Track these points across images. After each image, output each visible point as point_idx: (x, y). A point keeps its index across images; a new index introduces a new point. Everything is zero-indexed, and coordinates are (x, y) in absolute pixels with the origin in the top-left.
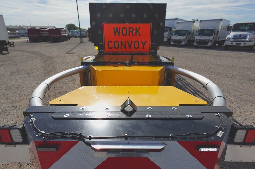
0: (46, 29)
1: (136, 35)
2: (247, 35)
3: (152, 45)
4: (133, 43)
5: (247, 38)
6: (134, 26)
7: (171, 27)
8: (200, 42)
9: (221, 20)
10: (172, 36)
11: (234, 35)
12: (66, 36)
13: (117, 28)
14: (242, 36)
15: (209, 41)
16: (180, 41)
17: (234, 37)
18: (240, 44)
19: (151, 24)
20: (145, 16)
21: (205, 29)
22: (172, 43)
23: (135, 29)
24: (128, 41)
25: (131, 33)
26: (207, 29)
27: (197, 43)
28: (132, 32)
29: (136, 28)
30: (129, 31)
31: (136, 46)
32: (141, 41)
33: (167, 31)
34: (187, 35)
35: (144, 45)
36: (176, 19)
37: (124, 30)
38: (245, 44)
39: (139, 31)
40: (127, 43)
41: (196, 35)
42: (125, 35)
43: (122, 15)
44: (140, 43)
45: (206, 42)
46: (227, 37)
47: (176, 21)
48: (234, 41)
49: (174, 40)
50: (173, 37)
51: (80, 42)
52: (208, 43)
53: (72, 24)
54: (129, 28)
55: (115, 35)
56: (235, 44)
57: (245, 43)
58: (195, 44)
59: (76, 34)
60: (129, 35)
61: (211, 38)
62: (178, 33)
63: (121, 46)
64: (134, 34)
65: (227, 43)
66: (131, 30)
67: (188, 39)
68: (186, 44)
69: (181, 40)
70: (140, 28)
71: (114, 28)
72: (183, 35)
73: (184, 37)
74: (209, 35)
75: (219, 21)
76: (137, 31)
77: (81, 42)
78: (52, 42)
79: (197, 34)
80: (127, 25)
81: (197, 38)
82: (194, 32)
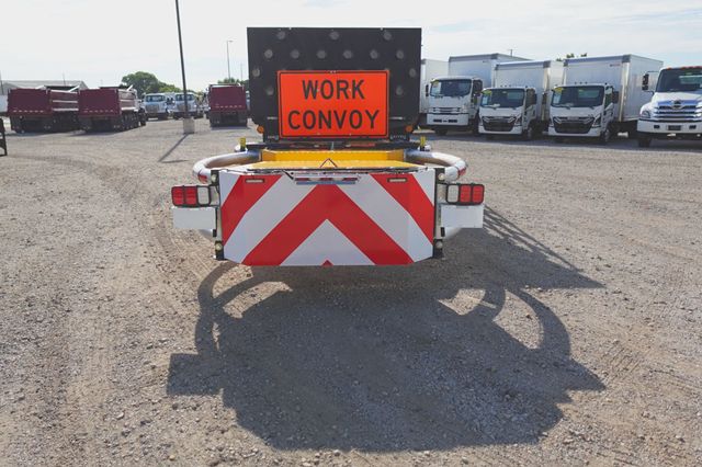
0: (69, 91)
1: (354, 97)
2: (697, 102)
3: (391, 121)
4: (348, 114)
5: (698, 111)
6: (349, 77)
7: (479, 81)
8: (565, 125)
9: (626, 59)
10: (481, 108)
11: (659, 103)
12: (132, 112)
13: (310, 82)
14: (683, 105)
15: (592, 122)
16: (505, 124)
17: (661, 108)
18: (679, 128)
19: (388, 71)
20: (374, 55)
21: (578, 85)
22: (481, 129)
23: (350, 84)
24: (335, 112)
25: (341, 92)
26: (584, 84)
27: (557, 127)
28: (344, 90)
29: (354, 81)
30: (339, 89)
31: (356, 123)
32: (367, 112)
33: (467, 94)
34: (527, 107)
35: (372, 119)
36: (494, 56)
37: (327, 86)
38: (694, 127)
39: (361, 87)
40: (333, 114)
41: (552, 105)
42: (328, 98)
43: (322, 54)
44: (365, 116)
45: (582, 125)
46: (643, 109)
47: (494, 63)
48: (660, 121)
49: (487, 120)
50: (485, 112)
51: (182, 131)
52: (588, 127)
53: (146, 74)
54: (338, 82)
55: (306, 97)
56: (663, 128)
57: (693, 124)
58: (552, 131)
59: (162, 107)
60: (338, 98)
61: (597, 111)
62: (502, 97)
63: (320, 124)
64: (351, 96)
65: (643, 127)
66: (343, 85)
67: (530, 117)
68: (524, 132)
69: (510, 121)
70: (362, 81)
71: (304, 82)
72: (514, 104)
73: (518, 112)
74: (592, 104)
75: (620, 61)
76: (355, 89)
77: (189, 132)
78: (88, 133)
79: (557, 100)
80: (333, 76)
81: (557, 113)
82: (545, 96)
